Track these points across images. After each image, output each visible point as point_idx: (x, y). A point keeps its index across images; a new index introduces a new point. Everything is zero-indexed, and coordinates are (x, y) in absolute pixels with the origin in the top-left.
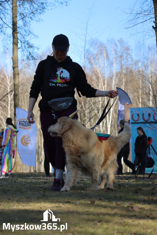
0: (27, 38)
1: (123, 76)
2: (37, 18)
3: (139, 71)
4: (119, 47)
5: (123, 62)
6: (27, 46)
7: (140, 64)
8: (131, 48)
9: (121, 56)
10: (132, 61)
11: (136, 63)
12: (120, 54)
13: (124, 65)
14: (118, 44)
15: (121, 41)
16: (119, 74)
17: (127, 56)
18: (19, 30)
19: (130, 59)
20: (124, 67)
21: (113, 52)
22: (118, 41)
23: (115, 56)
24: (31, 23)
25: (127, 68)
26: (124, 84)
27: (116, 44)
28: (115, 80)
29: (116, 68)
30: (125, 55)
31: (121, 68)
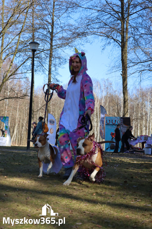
0: (56, 77)
1: (108, 98)
2: (62, 67)
3: (116, 96)
4: (107, 83)
5: (108, 91)
6: (56, 81)
7: (117, 92)
8: (112, 84)
9: (107, 88)
10: (113, 90)
11: (115, 92)
12: (107, 87)
13: (108, 92)
14: (106, 81)
15: (107, 80)
16: (106, 97)
17: (110, 88)
18: (52, 73)
19: (112, 90)
20: (109, 93)
21: (104, 86)
22: (106, 80)
23: (104, 87)
24: (59, 69)
25: (110, 94)
26: (108, 102)
27: (105, 81)
28: (104, 100)
29: (104, 94)
30: (109, 87)
31: (107, 94)
